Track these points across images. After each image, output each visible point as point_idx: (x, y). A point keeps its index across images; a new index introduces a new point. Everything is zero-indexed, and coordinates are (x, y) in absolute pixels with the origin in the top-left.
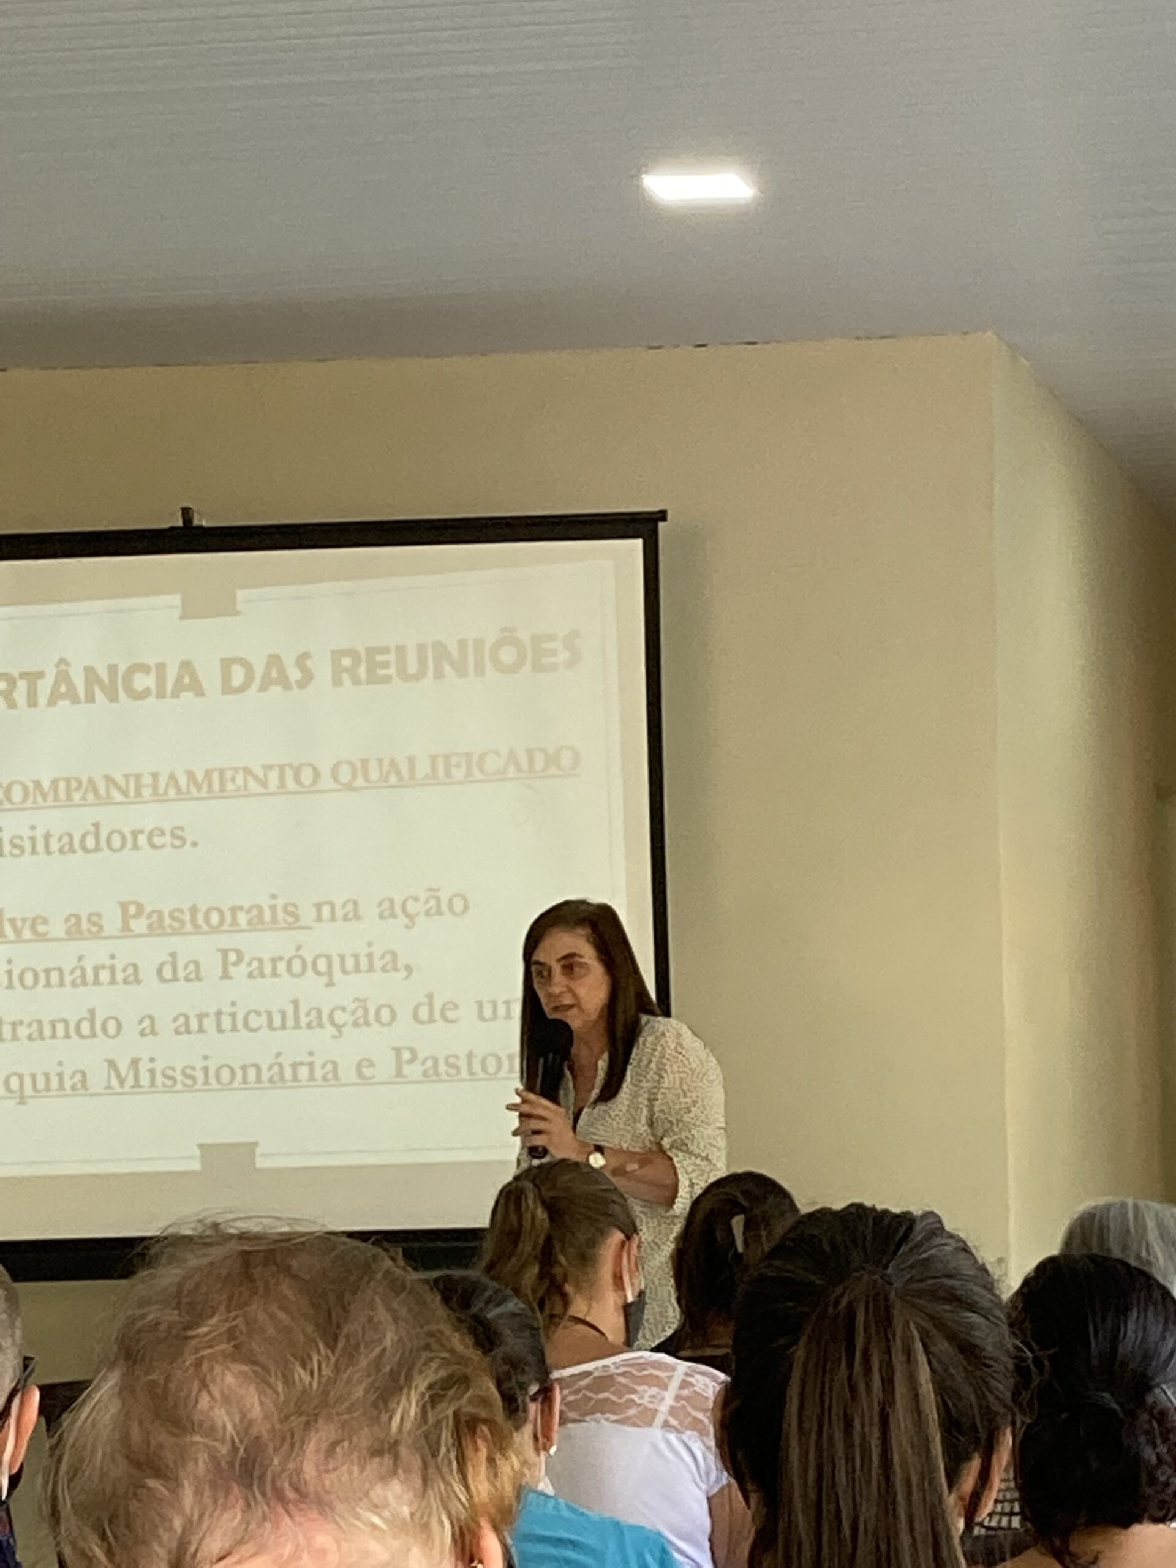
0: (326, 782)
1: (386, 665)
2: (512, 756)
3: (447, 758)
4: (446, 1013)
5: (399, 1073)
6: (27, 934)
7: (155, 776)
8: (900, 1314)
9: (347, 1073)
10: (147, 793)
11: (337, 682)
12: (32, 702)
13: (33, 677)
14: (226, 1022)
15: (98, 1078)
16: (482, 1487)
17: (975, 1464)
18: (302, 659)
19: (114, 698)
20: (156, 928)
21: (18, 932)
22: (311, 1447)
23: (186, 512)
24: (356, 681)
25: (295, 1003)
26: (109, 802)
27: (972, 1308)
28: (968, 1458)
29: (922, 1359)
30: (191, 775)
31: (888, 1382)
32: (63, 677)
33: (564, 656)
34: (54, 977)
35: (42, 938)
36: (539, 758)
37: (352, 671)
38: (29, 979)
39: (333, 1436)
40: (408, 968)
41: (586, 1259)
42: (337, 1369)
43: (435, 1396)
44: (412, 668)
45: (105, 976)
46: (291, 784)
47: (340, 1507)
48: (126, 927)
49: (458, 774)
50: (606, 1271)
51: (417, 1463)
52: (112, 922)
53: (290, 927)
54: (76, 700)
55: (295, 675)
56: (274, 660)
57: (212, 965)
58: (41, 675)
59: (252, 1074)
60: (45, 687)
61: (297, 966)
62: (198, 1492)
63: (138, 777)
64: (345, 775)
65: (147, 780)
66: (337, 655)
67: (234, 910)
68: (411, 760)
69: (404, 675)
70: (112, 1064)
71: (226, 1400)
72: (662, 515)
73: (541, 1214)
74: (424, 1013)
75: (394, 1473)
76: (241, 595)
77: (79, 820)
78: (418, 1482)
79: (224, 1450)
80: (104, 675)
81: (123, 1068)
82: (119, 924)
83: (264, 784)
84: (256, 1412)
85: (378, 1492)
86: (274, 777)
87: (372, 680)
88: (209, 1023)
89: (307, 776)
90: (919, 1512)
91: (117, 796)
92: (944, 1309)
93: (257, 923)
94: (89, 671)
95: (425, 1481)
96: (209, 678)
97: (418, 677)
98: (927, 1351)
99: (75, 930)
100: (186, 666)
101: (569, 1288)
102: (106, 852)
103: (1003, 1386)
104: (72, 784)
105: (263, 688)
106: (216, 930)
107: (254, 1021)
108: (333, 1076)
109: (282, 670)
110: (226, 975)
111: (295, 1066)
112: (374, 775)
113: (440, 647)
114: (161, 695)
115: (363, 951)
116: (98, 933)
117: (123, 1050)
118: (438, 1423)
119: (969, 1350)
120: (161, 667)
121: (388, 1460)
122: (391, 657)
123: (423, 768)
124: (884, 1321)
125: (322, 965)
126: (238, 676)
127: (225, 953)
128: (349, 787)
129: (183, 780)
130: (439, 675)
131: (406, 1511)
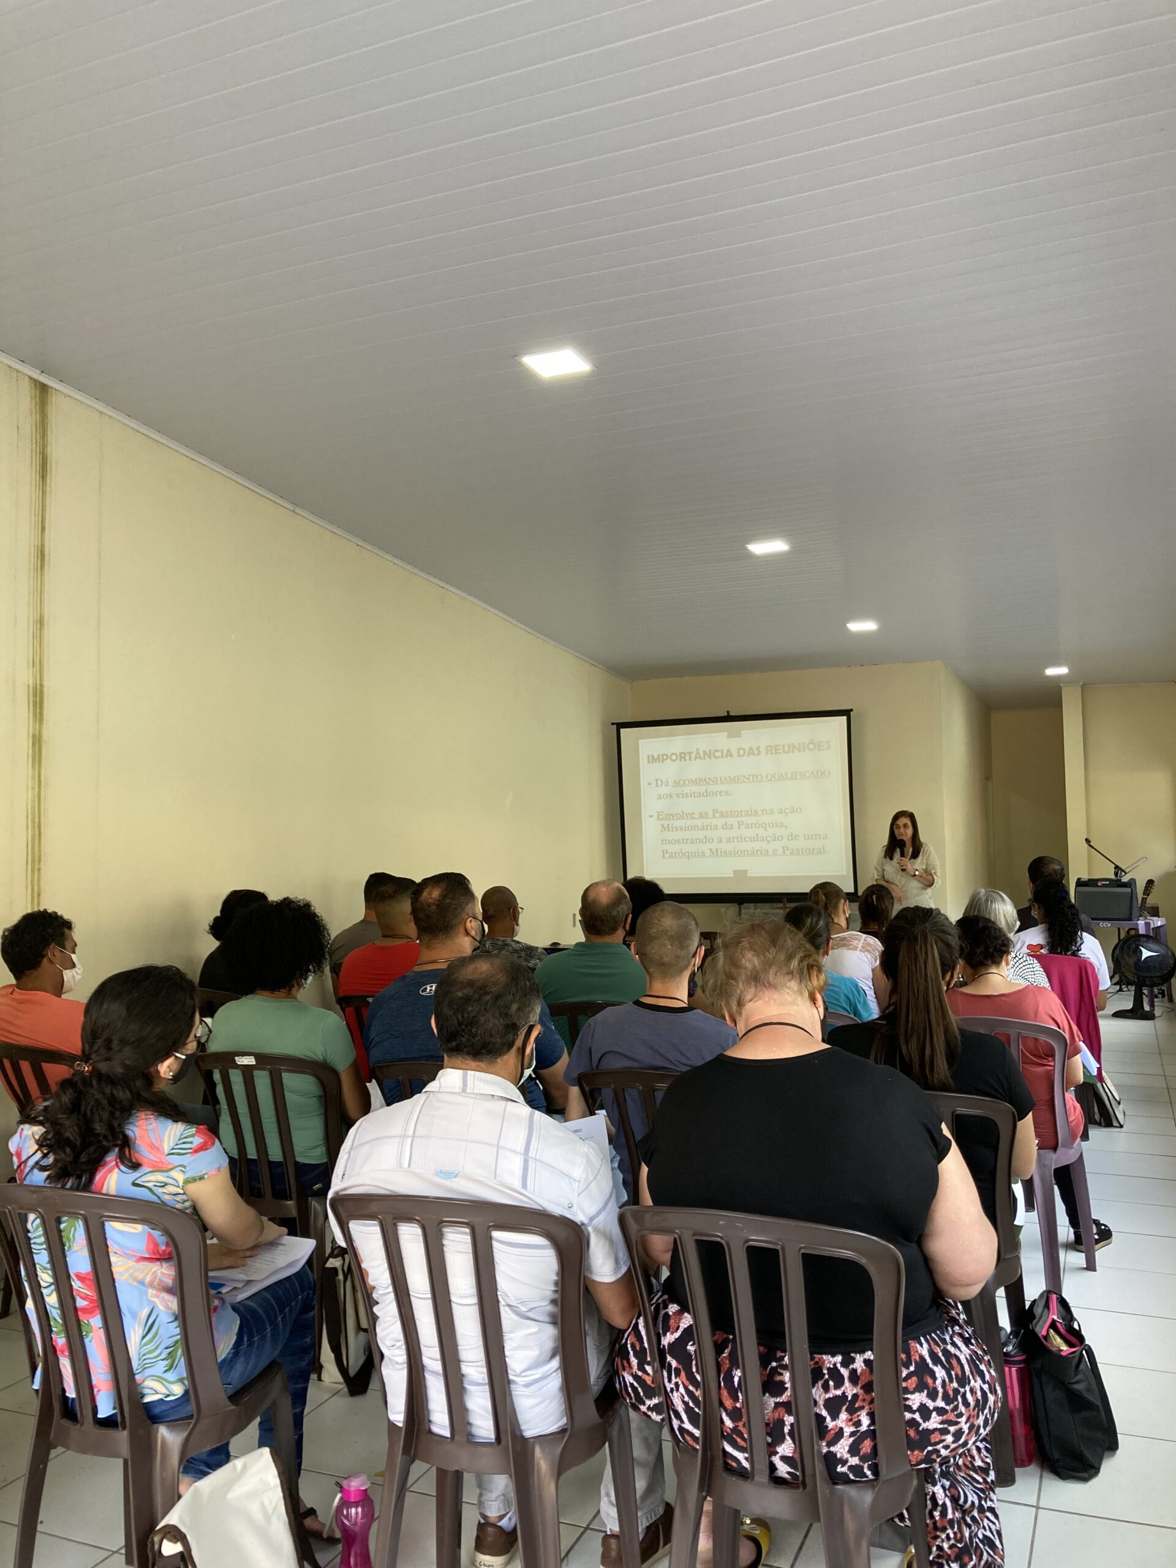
0: (764, 779)
1: (779, 749)
2: (813, 772)
3: (796, 773)
4: (796, 838)
5: (784, 853)
6: (689, 817)
7: (721, 778)
8: (930, 937)
9: (771, 852)
10: (719, 782)
11: (767, 754)
12: (690, 759)
13: (690, 753)
14: (740, 840)
15: (707, 853)
16: (815, 983)
17: (949, 974)
18: (758, 748)
19: (710, 758)
20: (722, 815)
21: (687, 817)
22: (771, 973)
23: (728, 712)
24: (772, 753)
25: (757, 835)
26: (709, 784)
27: (949, 934)
28: (948, 972)
29: (935, 947)
30: (730, 777)
31: (926, 953)
32: (698, 753)
33: (826, 746)
34: (696, 828)
35: (693, 818)
36: (819, 773)
37: (771, 751)
38: (690, 828)
39: (776, 970)
40: (786, 827)
41: (836, 907)
42: (776, 953)
43: (802, 960)
44: (786, 750)
45: (709, 828)
46: (755, 780)
47: (779, 987)
48: (714, 816)
49: (799, 777)
50: (841, 910)
51: (798, 976)
52: (711, 814)
53: (755, 815)
54: (701, 759)
55: (756, 752)
56: (751, 749)
57: (736, 825)
58: (692, 753)
59: (746, 853)
60: (693, 756)
61: (757, 826)
62: (743, 984)
63: (717, 778)
64: (769, 777)
65: (719, 779)
66: (767, 747)
67: (741, 811)
68: (786, 774)
69: (784, 752)
70: (711, 849)
71: (749, 961)
72: (852, 710)
73: (823, 897)
74: (790, 838)
75: (792, 979)
76: (742, 732)
77: (702, 789)
78: (798, 981)
79: (749, 973)
80: (708, 752)
81: (714, 851)
82: (712, 814)
83: (749, 779)
84: (756, 964)
85: (788, 984)
86: (751, 778)
87: (776, 753)
88: (735, 840)
89: (759, 778)
90: (935, 986)
91: (711, 782)
92: (941, 935)
93: (747, 815)
94: (704, 752)
95: (801, 981)
96: (735, 753)
97: (789, 752)
98: (936, 945)
99: (701, 816)
100: (729, 750)
101: (833, 916)
102: (709, 797)
103: (957, 954)
104: (701, 780)
105: (748, 755)
106: (737, 816)
107: (747, 839)
108: (767, 854)
109: (753, 751)
110: (739, 828)
111: (757, 851)
112: (777, 778)
113: (793, 745)
114: (722, 757)
115: (774, 822)
116: (707, 817)
117: (714, 846)
118: (803, 967)
119: (948, 945)
120: (722, 751)
121: (791, 976)
122: (781, 747)
123: (789, 775)
124: (925, 938)
125: (764, 826)
126: (742, 752)
127: (739, 822)
128: (770, 780)
129: (728, 779)
130: (793, 752)
131: (796, 988)
